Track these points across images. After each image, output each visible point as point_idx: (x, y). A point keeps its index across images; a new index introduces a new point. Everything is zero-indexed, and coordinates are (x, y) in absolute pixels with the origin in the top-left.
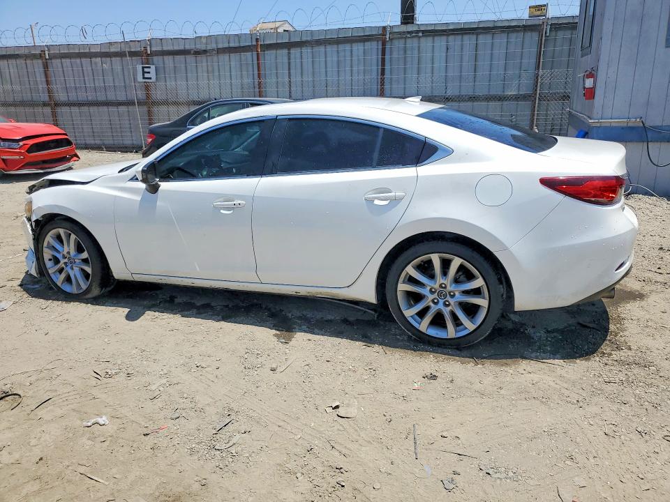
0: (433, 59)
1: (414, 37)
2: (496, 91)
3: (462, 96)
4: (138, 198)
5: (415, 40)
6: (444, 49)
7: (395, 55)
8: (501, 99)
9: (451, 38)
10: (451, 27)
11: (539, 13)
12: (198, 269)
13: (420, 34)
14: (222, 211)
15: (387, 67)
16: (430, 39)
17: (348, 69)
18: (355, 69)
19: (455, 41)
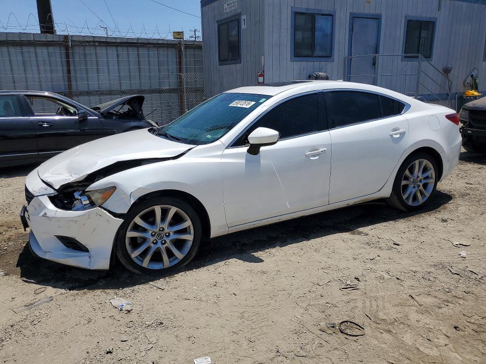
0: (108, 63)
1: (91, 45)
2: (155, 86)
3: (132, 90)
4: (244, 161)
5: (93, 48)
6: (116, 56)
7: (77, 59)
8: (160, 91)
9: (120, 49)
10: (118, 41)
11: (179, 36)
12: (288, 206)
13: (97, 44)
14: (311, 158)
15: (72, 68)
16: (104, 48)
17: (35, 68)
18: (41, 68)
19: (123, 51)
